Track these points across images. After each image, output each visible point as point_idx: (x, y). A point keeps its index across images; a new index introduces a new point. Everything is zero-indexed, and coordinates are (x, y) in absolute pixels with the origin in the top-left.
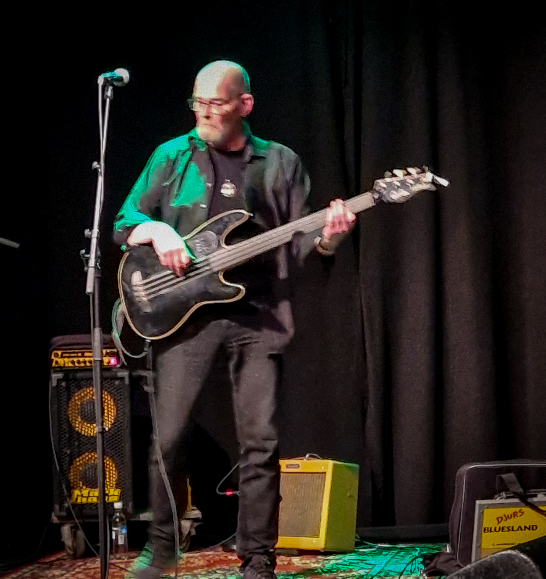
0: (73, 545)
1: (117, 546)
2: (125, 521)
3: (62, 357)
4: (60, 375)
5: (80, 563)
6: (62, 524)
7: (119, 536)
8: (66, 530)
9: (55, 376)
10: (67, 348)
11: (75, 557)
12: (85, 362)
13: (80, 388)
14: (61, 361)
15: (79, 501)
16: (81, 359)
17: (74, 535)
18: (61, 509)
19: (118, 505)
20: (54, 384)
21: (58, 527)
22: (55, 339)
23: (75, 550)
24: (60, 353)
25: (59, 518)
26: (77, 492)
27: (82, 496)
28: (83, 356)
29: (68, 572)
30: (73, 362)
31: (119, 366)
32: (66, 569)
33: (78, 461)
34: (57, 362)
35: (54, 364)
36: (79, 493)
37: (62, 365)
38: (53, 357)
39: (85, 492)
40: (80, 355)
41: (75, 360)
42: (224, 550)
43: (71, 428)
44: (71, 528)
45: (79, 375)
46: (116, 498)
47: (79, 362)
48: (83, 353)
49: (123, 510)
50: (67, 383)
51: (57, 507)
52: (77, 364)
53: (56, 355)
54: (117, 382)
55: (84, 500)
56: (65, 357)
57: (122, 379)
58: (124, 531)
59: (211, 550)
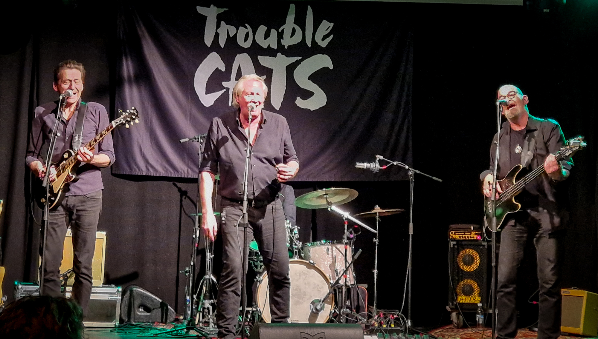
0: (457, 322)
1: (479, 324)
2: (483, 313)
3: (455, 234)
4: (455, 243)
5: (461, 331)
6: (452, 312)
7: (480, 320)
8: (454, 315)
9: (452, 243)
10: (457, 230)
11: (458, 327)
12: (465, 237)
13: (463, 249)
14: (454, 236)
15: (461, 302)
16: (464, 236)
17: (458, 318)
18: (453, 304)
19: (480, 305)
20: (452, 246)
21: (450, 313)
22: (451, 226)
23: (458, 325)
24: (454, 232)
25: (451, 309)
26: (460, 297)
27: (463, 299)
28: (464, 234)
29: (457, 334)
30: (460, 237)
31: (482, 240)
32: (455, 333)
33: (461, 283)
34: (452, 236)
35: (451, 237)
36: (461, 298)
37: (455, 238)
38: (450, 234)
39: (464, 297)
40: (463, 233)
41: (461, 236)
42: (529, 330)
43: (458, 267)
44: (457, 314)
45: (463, 243)
46: (479, 302)
47: (463, 237)
48: (465, 233)
49: (482, 307)
50: (457, 246)
51: (451, 304)
52: (462, 238)
53: (452, 233)
54: (481, 247)
55: (464, 301)
56: (456, 234)
57: (484, 246)
58: (482, 317)
59: (523, 330)
